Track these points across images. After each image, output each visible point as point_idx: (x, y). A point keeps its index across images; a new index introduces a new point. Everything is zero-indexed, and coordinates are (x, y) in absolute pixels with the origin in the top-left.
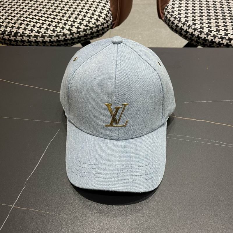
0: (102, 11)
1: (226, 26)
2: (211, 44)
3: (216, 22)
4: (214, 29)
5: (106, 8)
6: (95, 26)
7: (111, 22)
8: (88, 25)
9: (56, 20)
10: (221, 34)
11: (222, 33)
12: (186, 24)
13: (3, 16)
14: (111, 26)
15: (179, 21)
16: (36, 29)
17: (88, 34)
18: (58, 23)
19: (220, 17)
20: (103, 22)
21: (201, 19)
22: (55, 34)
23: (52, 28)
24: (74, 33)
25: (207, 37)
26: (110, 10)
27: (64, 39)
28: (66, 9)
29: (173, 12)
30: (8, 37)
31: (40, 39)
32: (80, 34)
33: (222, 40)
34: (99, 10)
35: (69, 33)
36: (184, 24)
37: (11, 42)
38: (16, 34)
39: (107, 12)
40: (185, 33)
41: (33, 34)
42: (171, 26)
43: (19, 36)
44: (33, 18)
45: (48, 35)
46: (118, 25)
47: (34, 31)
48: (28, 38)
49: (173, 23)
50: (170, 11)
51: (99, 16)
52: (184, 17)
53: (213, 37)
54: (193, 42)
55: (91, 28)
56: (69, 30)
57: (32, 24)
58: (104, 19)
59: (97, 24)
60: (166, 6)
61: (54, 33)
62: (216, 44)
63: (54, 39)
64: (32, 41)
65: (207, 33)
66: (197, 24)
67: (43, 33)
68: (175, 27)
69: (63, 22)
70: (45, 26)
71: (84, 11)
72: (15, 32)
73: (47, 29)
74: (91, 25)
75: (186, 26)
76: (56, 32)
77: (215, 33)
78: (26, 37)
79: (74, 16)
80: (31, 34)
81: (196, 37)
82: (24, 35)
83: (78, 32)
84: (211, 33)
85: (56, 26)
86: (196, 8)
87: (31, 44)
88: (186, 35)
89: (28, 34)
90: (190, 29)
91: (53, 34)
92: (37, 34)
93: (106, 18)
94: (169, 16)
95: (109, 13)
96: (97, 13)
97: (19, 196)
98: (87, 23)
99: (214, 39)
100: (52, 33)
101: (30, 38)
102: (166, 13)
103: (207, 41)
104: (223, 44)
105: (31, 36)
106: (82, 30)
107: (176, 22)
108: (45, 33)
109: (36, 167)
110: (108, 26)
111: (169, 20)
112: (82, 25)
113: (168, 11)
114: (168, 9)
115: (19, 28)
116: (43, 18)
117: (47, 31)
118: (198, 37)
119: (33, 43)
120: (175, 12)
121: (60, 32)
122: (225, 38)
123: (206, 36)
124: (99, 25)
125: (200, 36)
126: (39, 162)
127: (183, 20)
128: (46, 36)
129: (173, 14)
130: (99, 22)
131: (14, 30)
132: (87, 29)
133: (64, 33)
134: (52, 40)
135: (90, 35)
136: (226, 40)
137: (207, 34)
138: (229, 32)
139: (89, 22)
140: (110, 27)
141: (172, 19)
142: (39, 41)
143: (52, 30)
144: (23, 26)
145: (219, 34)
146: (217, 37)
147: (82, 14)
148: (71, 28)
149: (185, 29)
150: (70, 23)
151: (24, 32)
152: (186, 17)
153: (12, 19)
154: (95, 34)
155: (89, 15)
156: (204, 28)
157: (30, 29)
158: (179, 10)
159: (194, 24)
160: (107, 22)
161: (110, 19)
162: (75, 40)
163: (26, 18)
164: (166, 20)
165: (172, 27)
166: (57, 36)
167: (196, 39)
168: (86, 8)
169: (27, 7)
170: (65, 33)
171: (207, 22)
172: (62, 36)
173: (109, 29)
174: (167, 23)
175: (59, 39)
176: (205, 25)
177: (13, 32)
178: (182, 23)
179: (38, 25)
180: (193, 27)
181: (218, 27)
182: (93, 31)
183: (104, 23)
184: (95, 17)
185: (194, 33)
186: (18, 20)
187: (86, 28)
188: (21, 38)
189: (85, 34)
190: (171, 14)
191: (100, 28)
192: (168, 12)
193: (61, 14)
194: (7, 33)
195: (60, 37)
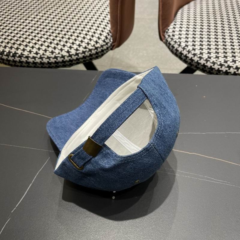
0: (102, 33)
1: (226, 53)
2: (210, 70)
3: (216, 48)
4: (213, 55)
5: (106, 30)
6: (94, 48)
7: (111, 44)
8: (87, 47)
9: (55, 42)
10: (220, 60)
11: (222, 60)
12: (186, 49)
13: (2, 35)
14: (111, 47)
15: (179, 45)
16: (35, 50)
17: (87, 56)
18: (57, 44)
19: (220, 43)
20: (102, 44)
21: (201, 45)
22: (53, 56)
23: (50, 49)
24: (73, 55)
25: (207, 63)
26: (110, 32)
27: (63, 60)
28: (66, 30)
29: (173, 35)
30: (7, 57)
31: (38, 60)
32: (78, 56)
33: (221, 67)
34: (98, 32)
35: (67, 54)
36: (184, 49)
37: (9, 62)
38: (14, 55)
39: (107, 34)
40: (185, 58)
41: (31, 55)
42: (171, 50)
43: (18, 57)
44: (32, 39)
45: (46, 57)
46: (119, 46)
47: (32, 53)
48: (26, 59)
49: (173, 47)
50: (171, 34)
51: (99, 38)
52: (184, 41)
53: (212, 63)
54: (193, 67)
55: (90, 50)
56: (68, 52)
57: (31, 45)
58: (104, 41)
59: (97, 46)
60: (167, 29)
61: (52, 54)
62: (216, 71)
63: (52, 60)
64: (30, 62)
65: (207, 59)
66: (196, 50)
67: (41, 54)
68: (175, 51)
69: (62, 43)
70: (44, 48)
71: (84, 32)
72: (13, 52)
73: (46, 51)
74: (90, 47)
75: (186, 51)
76: (54, 54)
77: (214, 60)
78: (25, 58)
79: (73, 38)
80: (30, 55)
81: (195, 62)
82: (23, 56)
83: (77, 54)
84: (210, 60)
85: (55, 48)
86: (197, 32)
87: (29, 64)
88: (186, 60)
89: (27, 55)
90: (190, 54)
91: (52, 56)
92: (35, 55)
93: (106, 40)
94: (169, 40)
95: (109, 35)
96: (97, 35)
97: (2, 229)
98: (86, 45)
99: (214, 65)
100: (50, 55)
101: (28, 59)
102: (167, 36)
103: (207, 67)
104: (222, 71)
105: (30, 57)
106: (81, 52)
107: (176, 46)
108: (43, 54)
109: (22, 198)
110: (107, 48)
111: (170, 44)
112: (81, 47)
113: (169, 34)
114: (169, 32)
115: (17, 49)
116: (43, 40)
117: (46, 52)
118: (198, 63)
119: (31, 65)
120: (175, 36)
121: (59, 53)
122: (225, 65)
123: (205, 62)
124: (98, 47)
125: (199, 62)
126: (26, 193)
127: (183, 45)
128: (44, 57)
129: (174, 38)
130: (98, 44)
131: (13, 51)
132: (86, 51)
133: (62, 55)
134: (50, 61)
135: (88, 57)
136: (226, 67)
137: (207, 61)
138: (228, 60)
139: (88, 44)
140: (109, 49)
141: (172, 43)
142: (37, 63)
143: (50, 51)
144: (22, 47)
145: (218, 60)
146: (216, 64)
147: (82, 36)
148: (70, 50)
149: (185, 54)
150: (68, 45)
151: (23, 53)
152: (186, 41)
153: (11, 40)
154: (94, 56)
155: (88, 37)
156: (204, 54)
157: (28, 51)
158: (180, 34)
159: (194, 49)
160: (107, 44)
161: (110, 40)
162: (74, 62)
163: (26, 38)
164: (166, 43)
165: (173, 50)
166: (56, 57)
167: (195, 64)
168: (86, 29)
169: (28, 27)
170: (64, 55)
171: (207, 48)
172: (60, 58)
173: (109, 51)
174: (168, 46)
175: (57, 61)
176: (204, 51)
177: (12, 52)
178: (182, 48)
179: (37, 46)
180: (193, 52)
181: (218, 53)
182: (92, 53)
183: (104, 45)
184: (95, 39)
185: (193, 58)
186: (17, 40)
187: (84, 50)
188: (19, 59)
189: (84, 56)
190: (171, 37)
191: (99, 50)
192: (169, 36)
193: (61, 36)
194: (5, 53)
195: (59, 59)
